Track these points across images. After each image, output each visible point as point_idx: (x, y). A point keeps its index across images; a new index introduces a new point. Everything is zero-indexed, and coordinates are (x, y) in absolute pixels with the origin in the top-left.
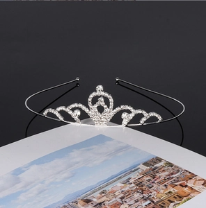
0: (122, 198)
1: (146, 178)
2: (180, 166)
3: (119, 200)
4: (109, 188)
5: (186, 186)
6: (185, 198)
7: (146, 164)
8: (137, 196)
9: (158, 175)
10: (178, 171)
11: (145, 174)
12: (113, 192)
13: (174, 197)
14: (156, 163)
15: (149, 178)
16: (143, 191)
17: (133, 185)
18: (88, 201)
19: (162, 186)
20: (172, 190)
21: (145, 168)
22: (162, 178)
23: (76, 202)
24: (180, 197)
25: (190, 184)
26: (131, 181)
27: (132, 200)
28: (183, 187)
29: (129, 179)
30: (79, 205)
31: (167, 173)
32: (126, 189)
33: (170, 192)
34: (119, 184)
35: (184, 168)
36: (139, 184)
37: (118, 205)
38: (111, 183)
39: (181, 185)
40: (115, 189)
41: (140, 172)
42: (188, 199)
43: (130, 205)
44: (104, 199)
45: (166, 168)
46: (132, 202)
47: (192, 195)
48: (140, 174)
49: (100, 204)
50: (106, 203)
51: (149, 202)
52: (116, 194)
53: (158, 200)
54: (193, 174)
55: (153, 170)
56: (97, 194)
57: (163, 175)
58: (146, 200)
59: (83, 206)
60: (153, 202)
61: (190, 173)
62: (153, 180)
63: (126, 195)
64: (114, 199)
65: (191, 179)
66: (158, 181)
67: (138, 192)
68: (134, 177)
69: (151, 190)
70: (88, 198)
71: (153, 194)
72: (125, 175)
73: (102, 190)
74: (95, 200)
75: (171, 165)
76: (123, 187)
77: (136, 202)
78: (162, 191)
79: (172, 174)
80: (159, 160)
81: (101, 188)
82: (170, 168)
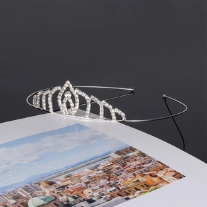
0: (87, 183)
1: (115, 166)
2: (153, 157)
3: (84, 185)
4: (76, 173)
5: (156, 176)
6: (152, 187)
7: (118, 153)
8: (103, 182)
9: (128, 164)
10: (150, 161)
11: (115, 162)
12: (79, 177)
13: (142, 186)
14: (128, 152)
15: (119, 166)
16: (110, 177)
17: (101, 171)
18: (51, 184)
19: (131, 175)
20: (140, 179)
21: (116, 156)
22: (132, 167)
23: (39, 184)
24: (148, 186)
25: (160, 174)
26: (99, 168)
27: (97, 185)
28: (152, 176)
29: (98, 165)
30: (41, 187)
31: (138, 163)
32: (93, 175)
33: (138, 181)
34: (86, 170)
35: (157, 159)
36: (108, 171)
37: (81, 189)
38: (78, 168)
39: (150, 175)
40: (81, 174)
41: (111, 160)
42: (156, 189)
43: (94, 190)
44: (69, 182)
45: (138, 158)
46: (97, 187)
47: (160, 185)
48: (111, 162)
49: (63, 187)
50: (70, 186)
51: (114, 188)
52: (82, 179)
53: (124, 187)
54: (165, 165)
55: (124, 159)
56: (62, 178)
57: (134, 164)
58: (111, 186)
59: (46, 187)
60: (119, 189)
61: (162, 164)
62: (122, 169)
63: (92, 181)
64: (79, 183)
65: (161, 170)
66: (127, 169)
67: (105, 178)
68: (103, 164)
69: (118, 177)
70: (53, 180)
71: (121, 181)
73: (67, 174)
74: (58, 183)
75: (143, 155)
76: (90, 173)
77: (101, 187)
78: (130, 179)
79: (143, 164)
80: (132, 149)
81: (67, 172)
82: (142, 158)
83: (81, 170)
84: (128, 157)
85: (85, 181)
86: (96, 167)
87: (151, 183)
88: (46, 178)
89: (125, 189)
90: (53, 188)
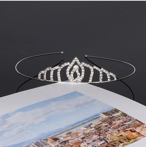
0: (83, 138)
1: (104, 124)
2: (132, 116)
3: (81, 140)
4: (74, 131)
5: (135, 131)
6: (132, 140)
7: (106, 114)
8: (95, 137)
9: (114, 122)
10: (130, 120)
11: (104, 121)
12: (77, 133)
13: (124, 139)
14: (114, 113)
15: (107, 124)
16: (100, 133)
17: (93, 129)
18: (56, 139)
19: (116, 131)
20: (123, 133)
21: (105, 117)
22: (117, 125)
23: (47, 140)
24: (129, 139)
25: (138, 130)
26: (92, 126)
27: (90, 140)
28: (132, 132)
29: (91, 124)
30: (49, 142)
31: (121, 121)
32: (88, 132)
33: (121, 135)
34: (82, 128)
35: (136, 118)
36: (98, 128)
37: (78, 143)
38: (76, 127)
39: (131, 130)
40: (78, 131)
41: (100, 119)
42: (135, 141)
43: (88, 144)
44: (69, 138)
45: (121, 117)
46: (91, 141)
47: (138, 138)
48: (100, 121)
49: (65, 142)
50: (70, 141)
51: (103, 142)
52: (79, 135)
53: (111, 141)
54: (142, 123)
55: (111, 118)
56: (64, 135)
57: (118, 122)
58: (101, 140)
59: (52, 142)
60: (107, 142)
61: (139, 121)
62: (109, 126)
63: (86, 136)
64: (77, 139)
65: (139, 126)
66: (113, 126)
67: (96, 134)
68: (95, 123)
69: (106, 133)
70: (57, 137)
71: (108, 136)
72: (88, 121)
73: (68, 132)
74: (61, 139)
75: (125, 115)
76: (85, 130)
77: (93, 141)
78: (115, 134)
79: (125, 122)
80: (117, 111)
81: (68, 130)
82: (124, 117)
83: (78, 128)
84: (113, 117)
85: (81, 137)
86: (90, 126)
87: (131, 137)
88: (52, 135)
89: (112, 142)
90: (57, 143)
